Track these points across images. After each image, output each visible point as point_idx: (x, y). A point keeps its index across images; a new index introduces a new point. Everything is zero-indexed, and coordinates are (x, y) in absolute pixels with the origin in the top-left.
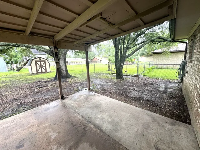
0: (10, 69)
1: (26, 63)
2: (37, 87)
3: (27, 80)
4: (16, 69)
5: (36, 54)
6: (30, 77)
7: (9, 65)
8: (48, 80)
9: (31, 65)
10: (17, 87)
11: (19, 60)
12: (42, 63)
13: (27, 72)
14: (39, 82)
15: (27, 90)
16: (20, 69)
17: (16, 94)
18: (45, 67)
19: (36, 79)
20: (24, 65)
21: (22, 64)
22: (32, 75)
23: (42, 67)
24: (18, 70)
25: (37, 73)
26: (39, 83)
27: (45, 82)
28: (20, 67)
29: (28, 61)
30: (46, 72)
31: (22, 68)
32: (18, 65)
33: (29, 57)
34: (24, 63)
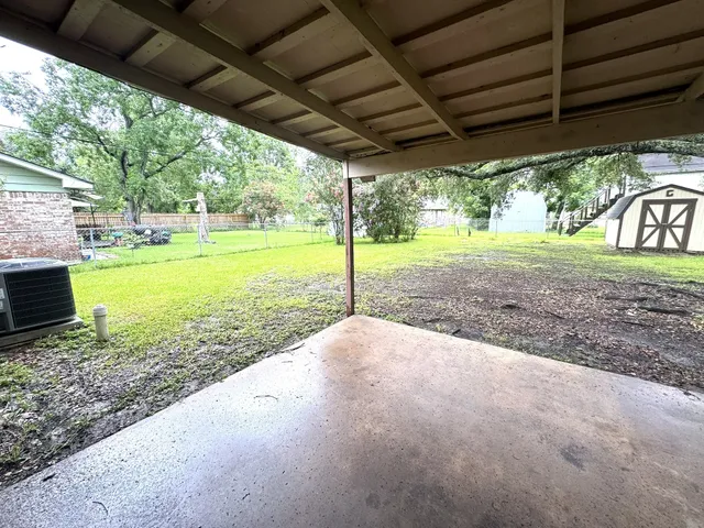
0: (551, 226)
1: (606, 208)
2: (636, 305)
3: (595, 268)
4: (567, 227)
6: (607, 258)
7: (552, 214)
8: (693, 288)
9: (621, 217)
10: (566, 281)
11: (585, 200)
12: (676, 210)
13: (599, 242)
14: (644, 284)
15: (595, 300)
16: (578, 229)
17: (563, 301)
19: (630, 270)
20: (595, 216)
21: (590, 211)
22: (613, 255)
23: (671, 227)
24: (572, 231)
25: (639, 249)
26: (641, 288)
27: (673, 293)
28: (579, 223)
29: (613, 202)
30: (682, 249)
31: (583, 225)
32: (577, 213)
33: (621, 184)
34: (598, 209)
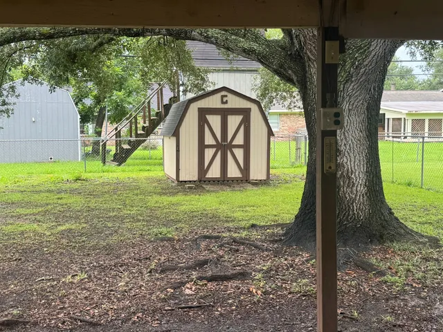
0: (90, 149)
1: (160, 118)
2: (195, 275)
3: (152, 217)
4: (113, 152)
5: (207, 72)
6: (166, 200)
7: (90, 127)
8: (255, 235)
9: (176, 134)
10: (109, 249)
11: (131, 104)
12: (233, 121)
13: (156, 173)
14: (206, 237)
15: (146, 277)
16: (128, 153)
17: (100, 291)
18: (246, 147)
19: (192, 216)
20: (149, 131)
21: (141, 123)
22: (174, 194)
23: (231, 146)
24: (121, 157)
25: (202, 183)
26: (203, 244)
27: (236, 244)
28: (129, 143)
29: (167, 108)
30: (245, 179)
31: (135, 146)
32: (124, 128)
33: (174, 85)
34: (151, 120)
